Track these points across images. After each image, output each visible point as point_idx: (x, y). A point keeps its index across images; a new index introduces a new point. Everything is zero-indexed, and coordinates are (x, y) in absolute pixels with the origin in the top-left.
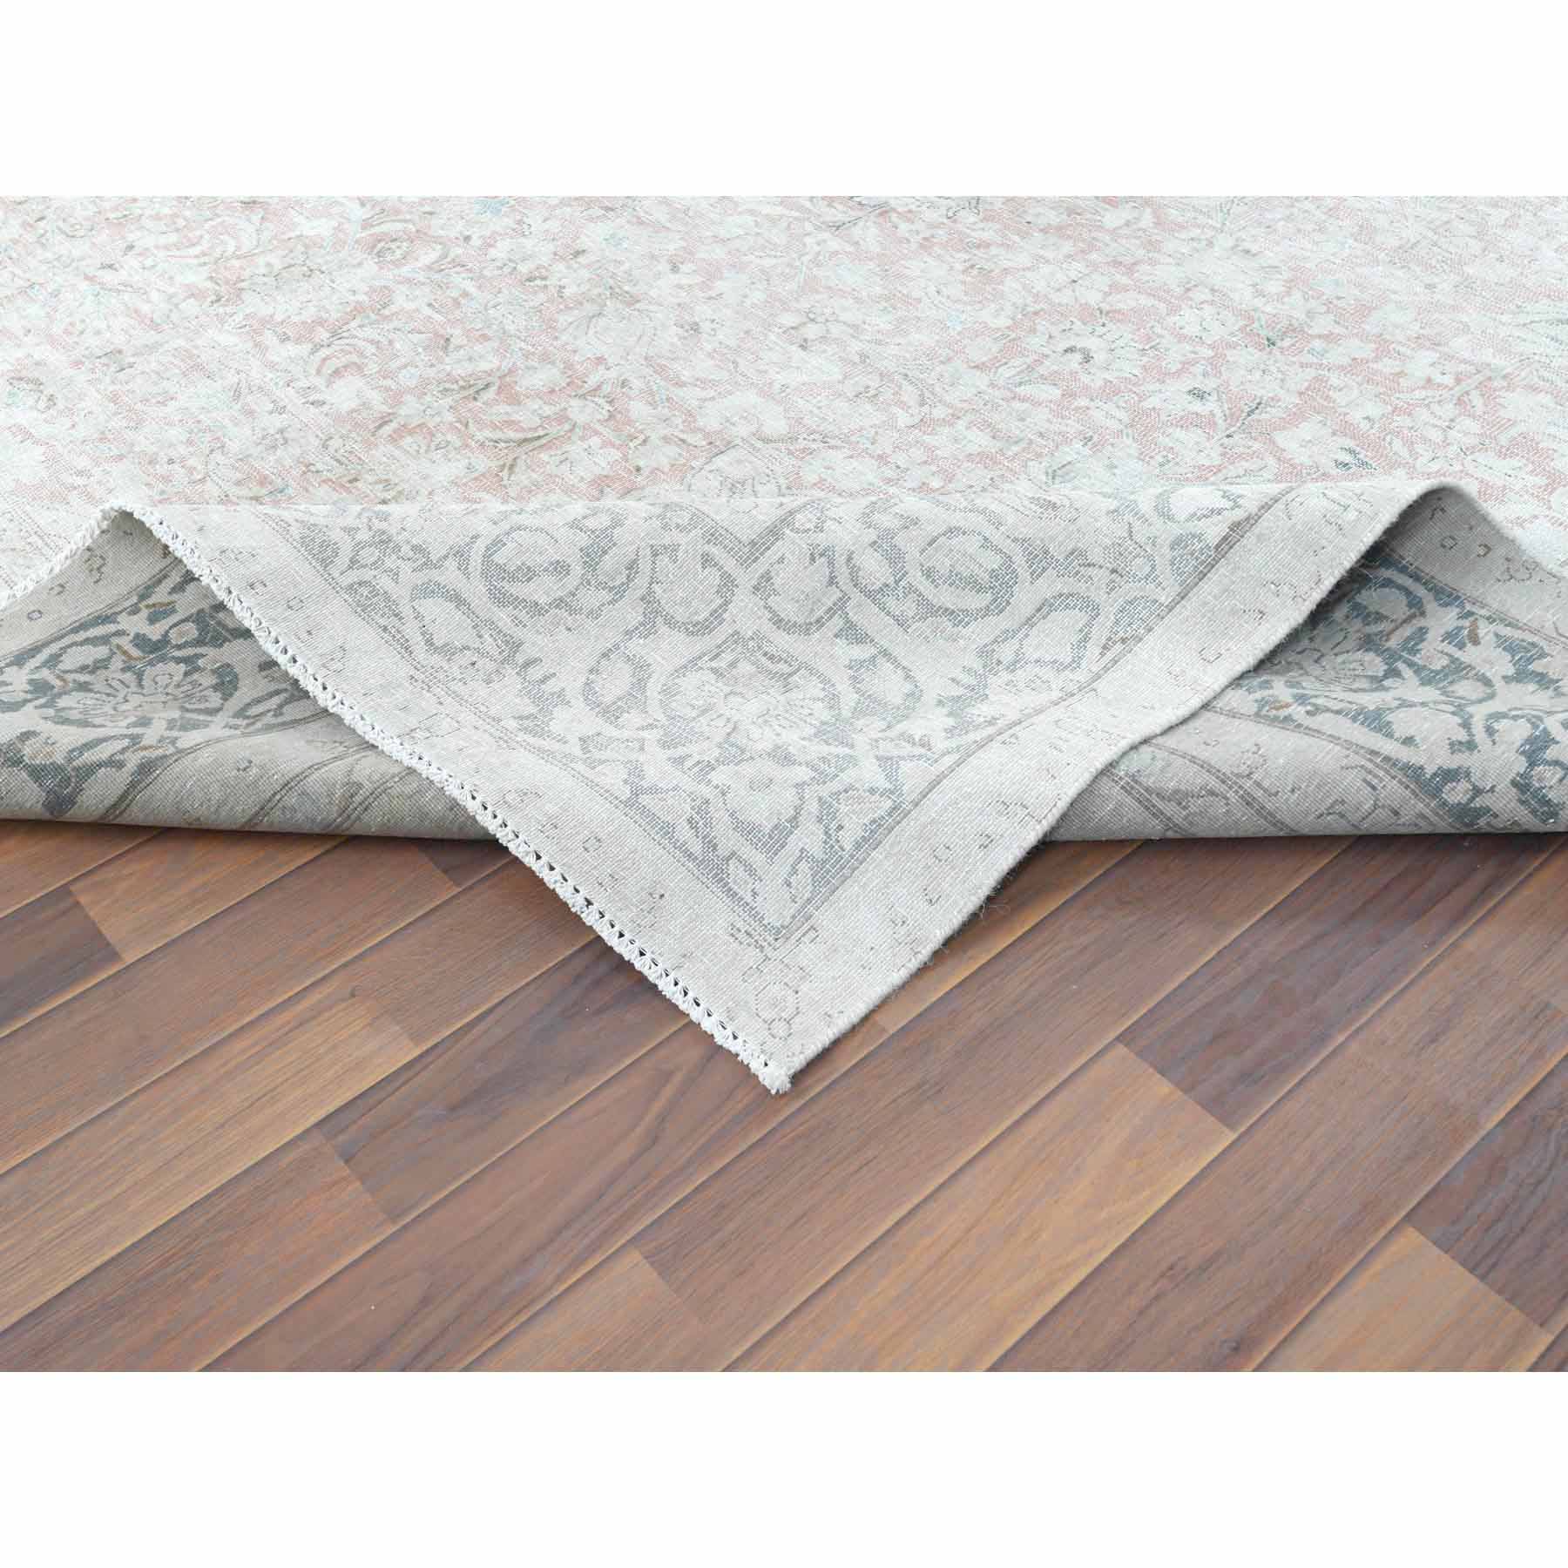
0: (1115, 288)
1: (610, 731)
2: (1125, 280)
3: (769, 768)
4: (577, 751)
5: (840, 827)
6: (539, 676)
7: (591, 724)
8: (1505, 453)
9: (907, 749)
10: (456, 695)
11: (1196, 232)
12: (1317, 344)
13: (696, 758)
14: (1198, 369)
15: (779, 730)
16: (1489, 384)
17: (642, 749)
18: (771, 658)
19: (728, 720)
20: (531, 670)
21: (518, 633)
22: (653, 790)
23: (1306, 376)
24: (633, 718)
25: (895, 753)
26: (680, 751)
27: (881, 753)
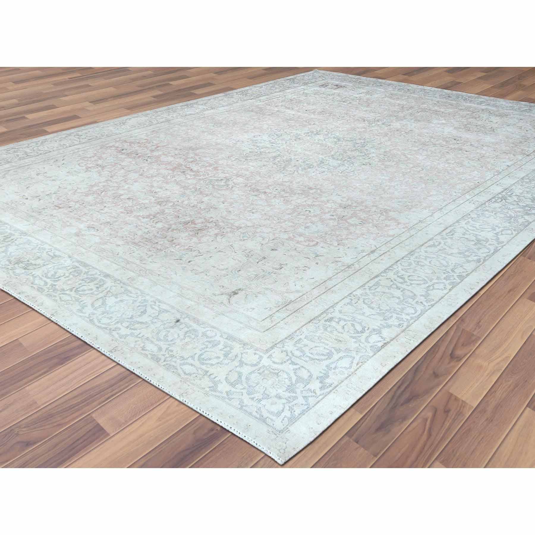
0: (314, 201)
1: (233, 390)
2: (315, 200)
3: (276, 400)
4: (225, 395)
5: (294, 411)
6: (214, 377)
7: (228, 388)
8: (389, 220)
9: (310, 394)
10: (192, 383)
11: (329, 193)
12: (354, 207)
13: (257, 398)
14: (332, 212)
15: (277, 389)
16: (386, 211)
17: (242, 395)
18: (273, 369)
19: (264, 387)
20: (211, 376)
21: (208, 369)
22: (246, 406)
23: (352, 212)
24: (239, 386)
25: (307, 395)
26: (252, 396)
27: (304, 395)
